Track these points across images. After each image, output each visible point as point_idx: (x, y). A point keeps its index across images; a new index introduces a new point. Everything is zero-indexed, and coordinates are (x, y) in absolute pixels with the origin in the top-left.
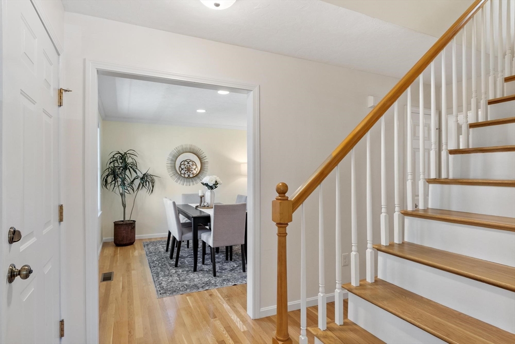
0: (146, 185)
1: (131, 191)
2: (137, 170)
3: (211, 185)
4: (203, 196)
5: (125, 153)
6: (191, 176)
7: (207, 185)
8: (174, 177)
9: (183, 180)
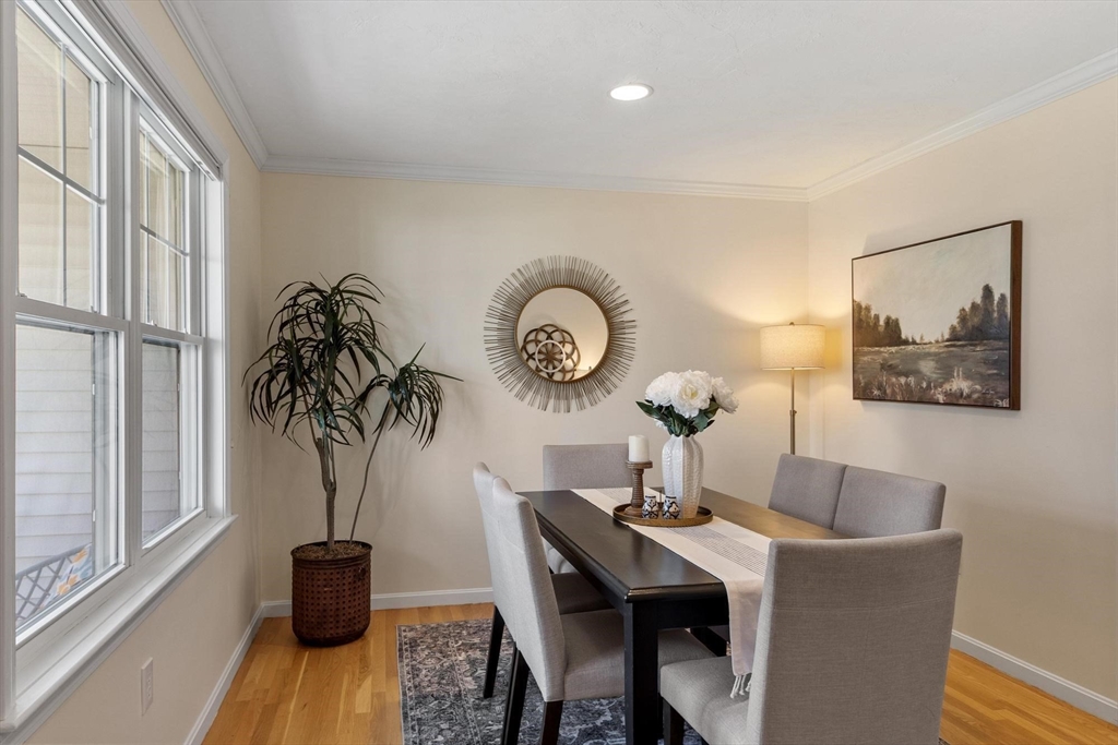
0: (409, 408)
1: (352, 435)
2: (377, 354)
3: (689, 413)
4: (649, 465)
5: (336, 290)
6: (558, 377)
7: (666, 413)
8: (511, 379)
9: (543, 390)
